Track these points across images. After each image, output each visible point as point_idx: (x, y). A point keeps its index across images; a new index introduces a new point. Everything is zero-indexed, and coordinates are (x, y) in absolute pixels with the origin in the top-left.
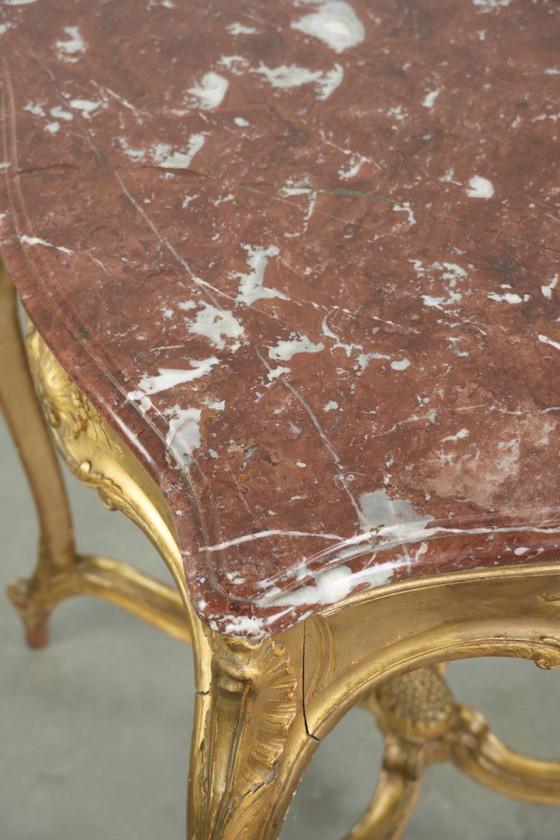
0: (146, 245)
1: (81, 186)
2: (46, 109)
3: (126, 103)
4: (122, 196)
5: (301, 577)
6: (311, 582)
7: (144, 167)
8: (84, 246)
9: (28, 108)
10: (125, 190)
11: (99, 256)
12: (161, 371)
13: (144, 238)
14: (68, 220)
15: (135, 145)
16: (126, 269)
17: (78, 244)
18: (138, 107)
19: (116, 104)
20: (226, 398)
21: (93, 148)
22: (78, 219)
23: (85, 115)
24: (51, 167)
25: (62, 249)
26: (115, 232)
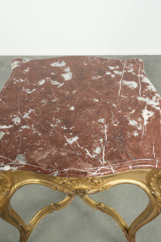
0: (15, 104)
1: (13, 93)
2: (16, 80)
3: (28, 81)
4: (17, 96)
5: (1, 165)
6: (3, 166)
7: (24, 92)
8: (7, 103)
9: (14, 79)
10: (18, 95)
11: (7, 104)
12: (4, 125)
13: (16, 103)
14: (7, 98)
15: (25, 88)
16: (10, 108)
17: (6, 102)
18: (29, 82)
19: (27, 81)
20: (10, 132)
21: (18, 87)
22: (9, 98)
23: (21, 82)
24: (10, 89)
25: (3, 102)
26: (12, 101)
